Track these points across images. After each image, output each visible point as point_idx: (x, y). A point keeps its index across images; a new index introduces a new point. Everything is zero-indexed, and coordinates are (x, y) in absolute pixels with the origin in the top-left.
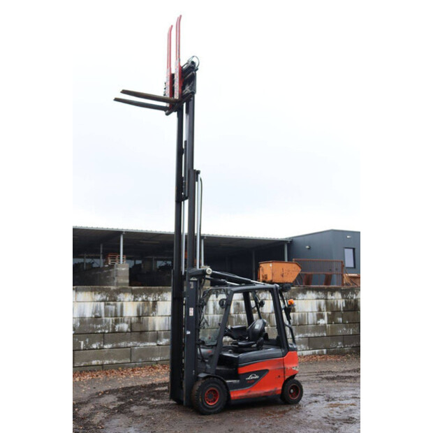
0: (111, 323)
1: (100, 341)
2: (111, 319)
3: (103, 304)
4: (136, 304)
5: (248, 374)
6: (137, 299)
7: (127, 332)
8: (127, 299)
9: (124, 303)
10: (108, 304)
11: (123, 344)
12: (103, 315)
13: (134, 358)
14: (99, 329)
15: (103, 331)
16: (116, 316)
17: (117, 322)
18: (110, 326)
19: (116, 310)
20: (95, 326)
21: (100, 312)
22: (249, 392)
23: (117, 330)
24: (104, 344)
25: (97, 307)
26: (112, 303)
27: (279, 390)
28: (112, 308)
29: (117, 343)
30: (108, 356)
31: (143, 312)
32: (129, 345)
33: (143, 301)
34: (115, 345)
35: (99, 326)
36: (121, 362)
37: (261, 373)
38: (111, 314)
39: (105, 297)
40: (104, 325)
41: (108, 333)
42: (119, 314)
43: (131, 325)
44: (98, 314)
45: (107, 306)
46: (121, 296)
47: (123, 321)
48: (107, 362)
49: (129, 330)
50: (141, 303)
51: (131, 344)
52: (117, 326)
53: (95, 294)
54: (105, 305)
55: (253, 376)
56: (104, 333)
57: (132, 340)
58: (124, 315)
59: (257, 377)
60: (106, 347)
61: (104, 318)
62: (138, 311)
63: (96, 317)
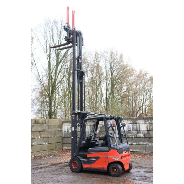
0: (135, 133)
1: (131, 141)
2: (135, 131)
3: (131, 125)
4: (146, 125)
5: (91, 158)
6: (146, 122)
7: (143, 138)
8: (141, 123)
9: (140, 125)
10: (133, 125)
11: (141, 143)
12: (132, 130)
13: (147, 150)
14: (130, 136)
15: (132, 137)
16: (137, 130)
17: (137, 133)
18: (135, 135)
19: (137, 128)
20: (128, 134)
21: (130, 128)
22: (91, 166)
23: (138, 137)
24: (133, 143)
25: (129, 126)
26: (135, 124)
27: (106, 168)
28: (135, 127)
29: (139, 142)
30: (135, 148)
31: (149, 128)
32: (144, 144)
33: (149, 123)
34: (137, 143)
35: (130, 135)
36: (141, 151)
37: (97, 158)
38: (135, 129)
39: (131, 122)
40: (132, 134)
41: (134, 138)
42: (138, 129)
43: (144, 135)
44: (129, 129)
45: (133, 126)
46: (139, 121)
47: (140, 133)
48: (135, 150)
49: (144, 137)
50: (149, 124)
51: (145, 143)
52: (138, 135)
53: (127, 121)
54: (132, 125)
55: (93, 159)
56: (133, 138)
57: (145, 142)
58: (141, 130)
59: (95, 160)
60: (134, 144)
61: (132, 131)
62: (147, 128)
63: (129, 131)
